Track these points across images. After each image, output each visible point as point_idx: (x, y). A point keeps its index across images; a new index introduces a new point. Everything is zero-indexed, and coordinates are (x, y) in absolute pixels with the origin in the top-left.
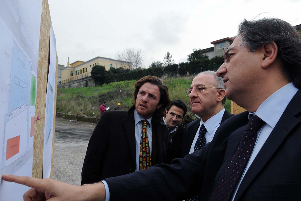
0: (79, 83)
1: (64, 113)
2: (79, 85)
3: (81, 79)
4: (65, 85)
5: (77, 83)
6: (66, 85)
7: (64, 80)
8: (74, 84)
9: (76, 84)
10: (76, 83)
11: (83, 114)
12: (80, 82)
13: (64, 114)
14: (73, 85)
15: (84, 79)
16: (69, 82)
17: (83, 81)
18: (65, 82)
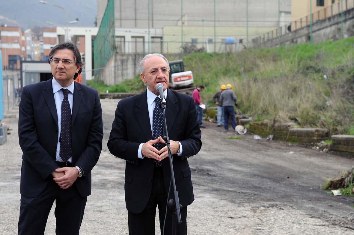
0: (336, 26)
1: (250, 116)
2: (334, 32)
3: (340, 15)
4: (297, 36)
5: (331, 26)
6: (300, 37)
7: (296, 22)
8: (323, 31)
9: (329, 30)
10: (327, 27)
11: (287, 119)
12: (337, 23)
13: (250, 119)
14: (318, 32)
15: (349, 14)
16: (308, 26)
17: (345, 21)
18: (299, 26)
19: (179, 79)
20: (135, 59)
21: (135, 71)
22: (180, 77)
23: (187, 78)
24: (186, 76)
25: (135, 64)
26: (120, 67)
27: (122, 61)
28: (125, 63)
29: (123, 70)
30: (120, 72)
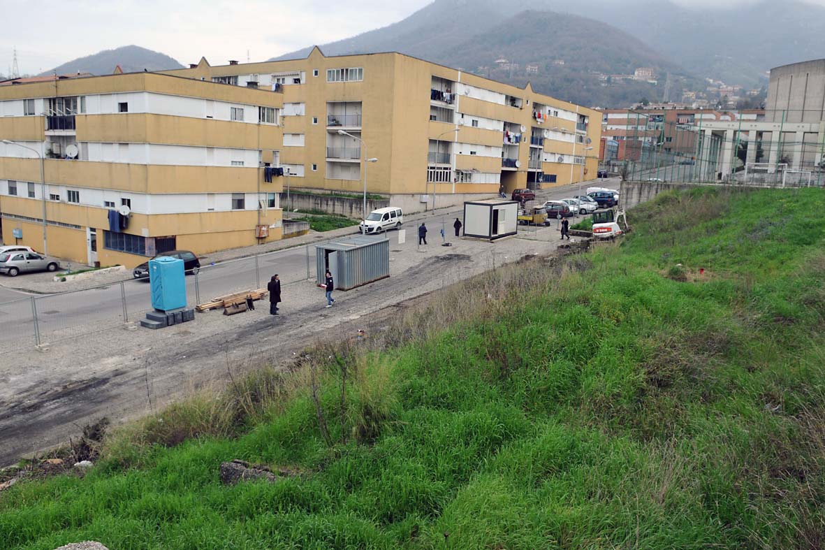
19: (597, 231)
20: (641, 188)
21: (639, 201)
22: (598, 229)
23: (606, 230)
24: (605, 228)
25: (640, 194)
26: (625, 196)
27: (628, 190)
28: (630, 192)
29: (627, 199)
30: (624, 200)
